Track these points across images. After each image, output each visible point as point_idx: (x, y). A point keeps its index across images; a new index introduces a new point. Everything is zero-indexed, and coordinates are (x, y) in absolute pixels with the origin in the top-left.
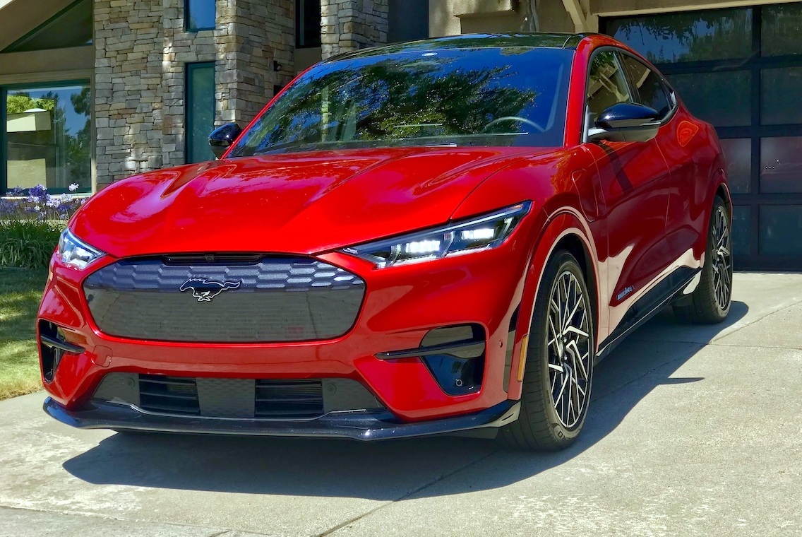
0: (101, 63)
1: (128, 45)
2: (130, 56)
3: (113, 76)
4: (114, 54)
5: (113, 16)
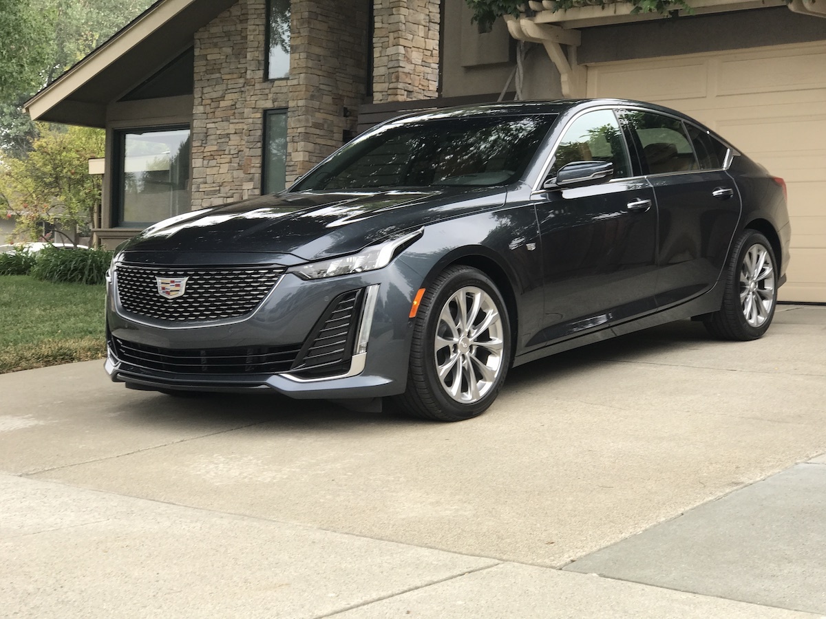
0: (198, 110)
1: (219, 94)
2: (223, 104)
3: (207, 121)
4: (209, 102)
5: (209, 68)
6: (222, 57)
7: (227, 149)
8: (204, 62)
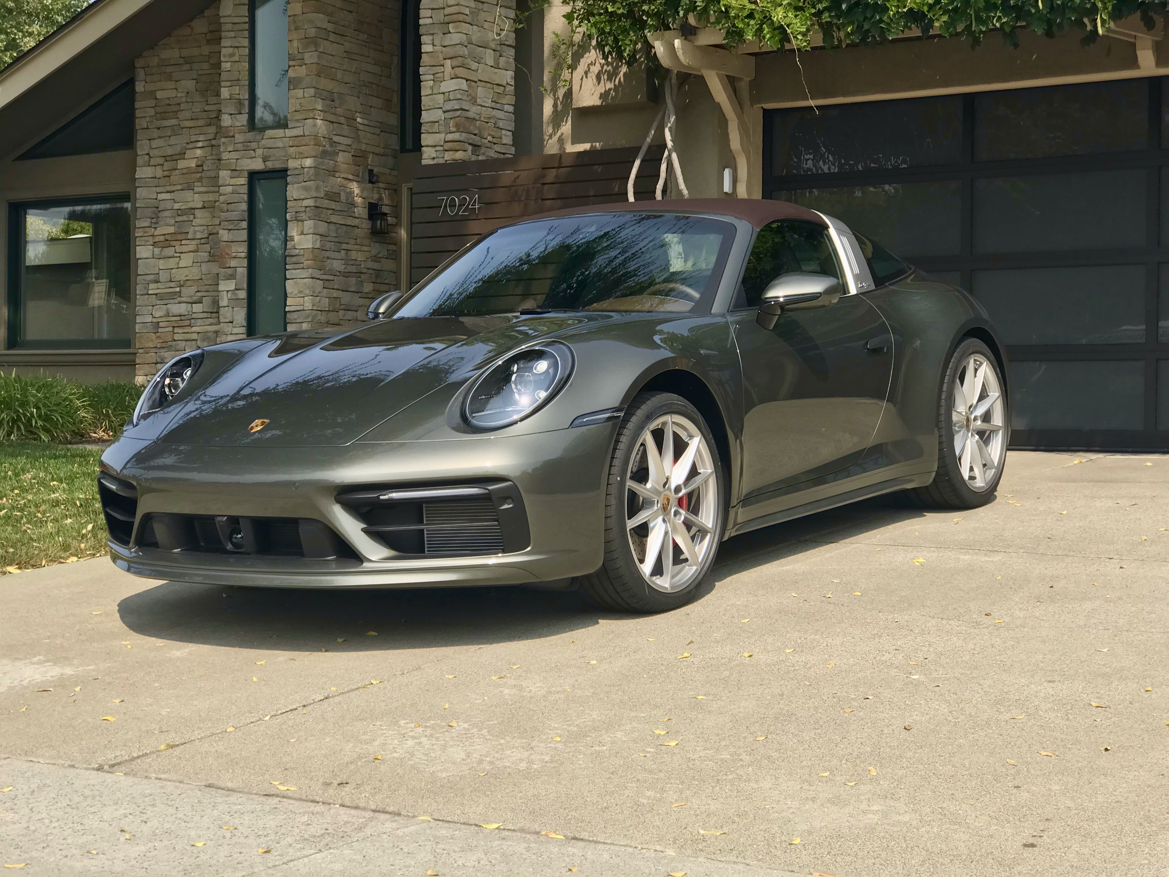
0: (143, 173)
1: (178, 149)
2: (182, 164)
3: (159, 189)
4: (160, 161)
5: (159, 109)
6: (179, 95)
7: (191, 230)
8: (153, 103)
